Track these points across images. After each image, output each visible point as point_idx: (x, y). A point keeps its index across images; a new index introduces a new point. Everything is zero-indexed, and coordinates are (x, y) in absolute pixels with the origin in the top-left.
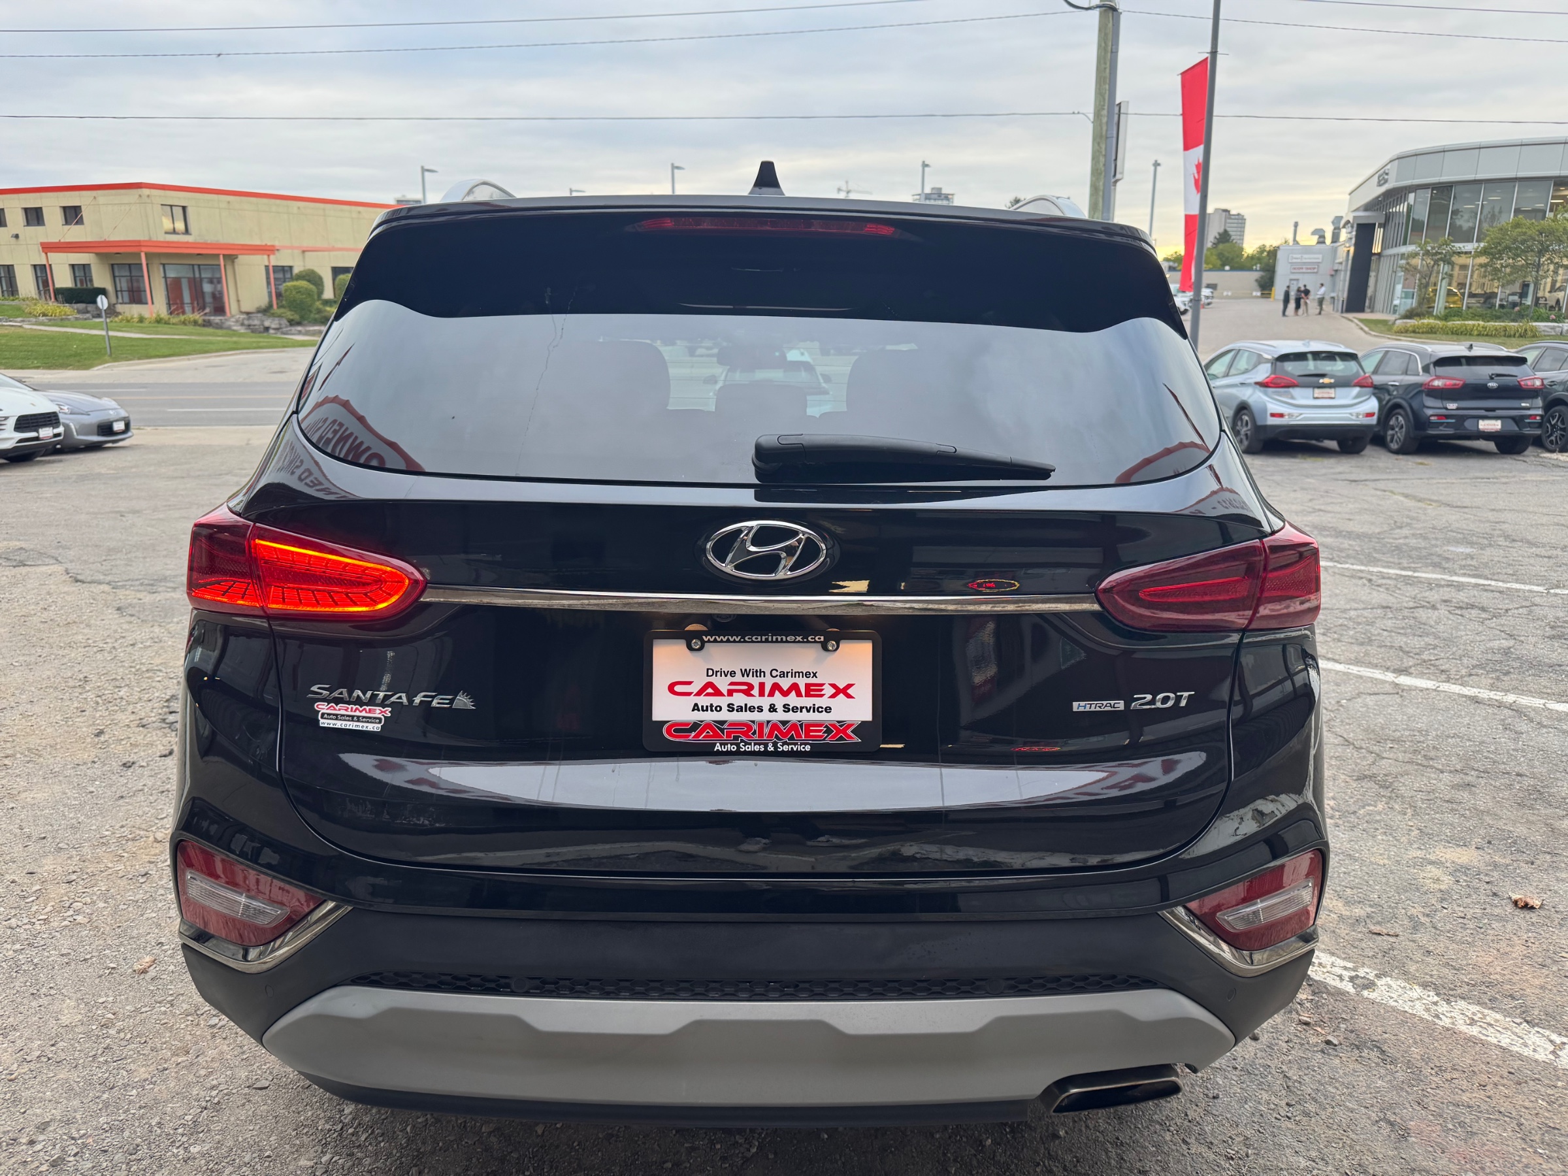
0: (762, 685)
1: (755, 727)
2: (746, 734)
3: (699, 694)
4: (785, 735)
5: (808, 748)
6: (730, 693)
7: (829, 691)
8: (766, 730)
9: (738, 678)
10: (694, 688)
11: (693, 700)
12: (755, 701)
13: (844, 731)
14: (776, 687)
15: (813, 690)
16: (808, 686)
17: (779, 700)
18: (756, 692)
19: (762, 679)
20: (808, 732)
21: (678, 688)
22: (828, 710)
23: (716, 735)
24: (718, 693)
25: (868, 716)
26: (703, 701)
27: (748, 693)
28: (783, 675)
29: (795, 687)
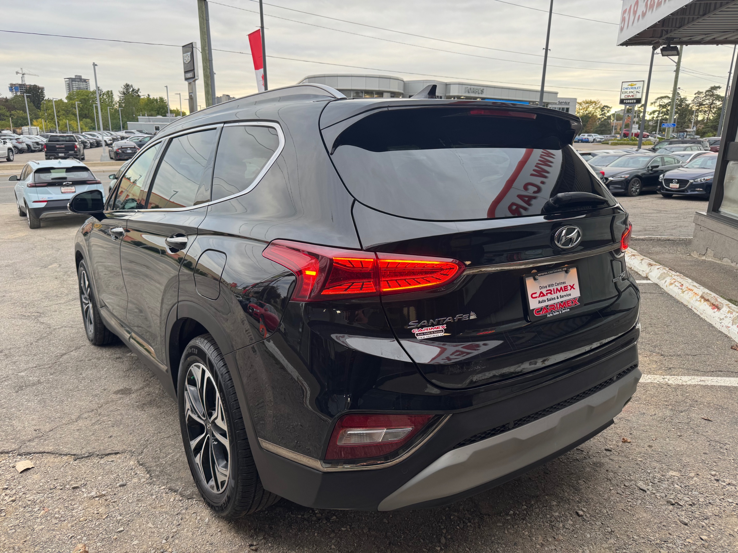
0: (554, 289)
1: (556, 306)
2: (553, 309)
3: (539, 297)
6: (547, 294)
7: (569, 288)
9: (548, 288)
10: (537, 295)
11: (538, 299)
14: (557, 289)
15: (565, 289)
16: (564, 287)
17: (559, 294)
18: (553, 293)
19: (553, 287)
20: (568, 304)
21: (534, 296)
22: (570, 295)
24: (544, 295)
25: (580, 296)
26: (541, 299)
28: (558, 284)
29: (561, 288)
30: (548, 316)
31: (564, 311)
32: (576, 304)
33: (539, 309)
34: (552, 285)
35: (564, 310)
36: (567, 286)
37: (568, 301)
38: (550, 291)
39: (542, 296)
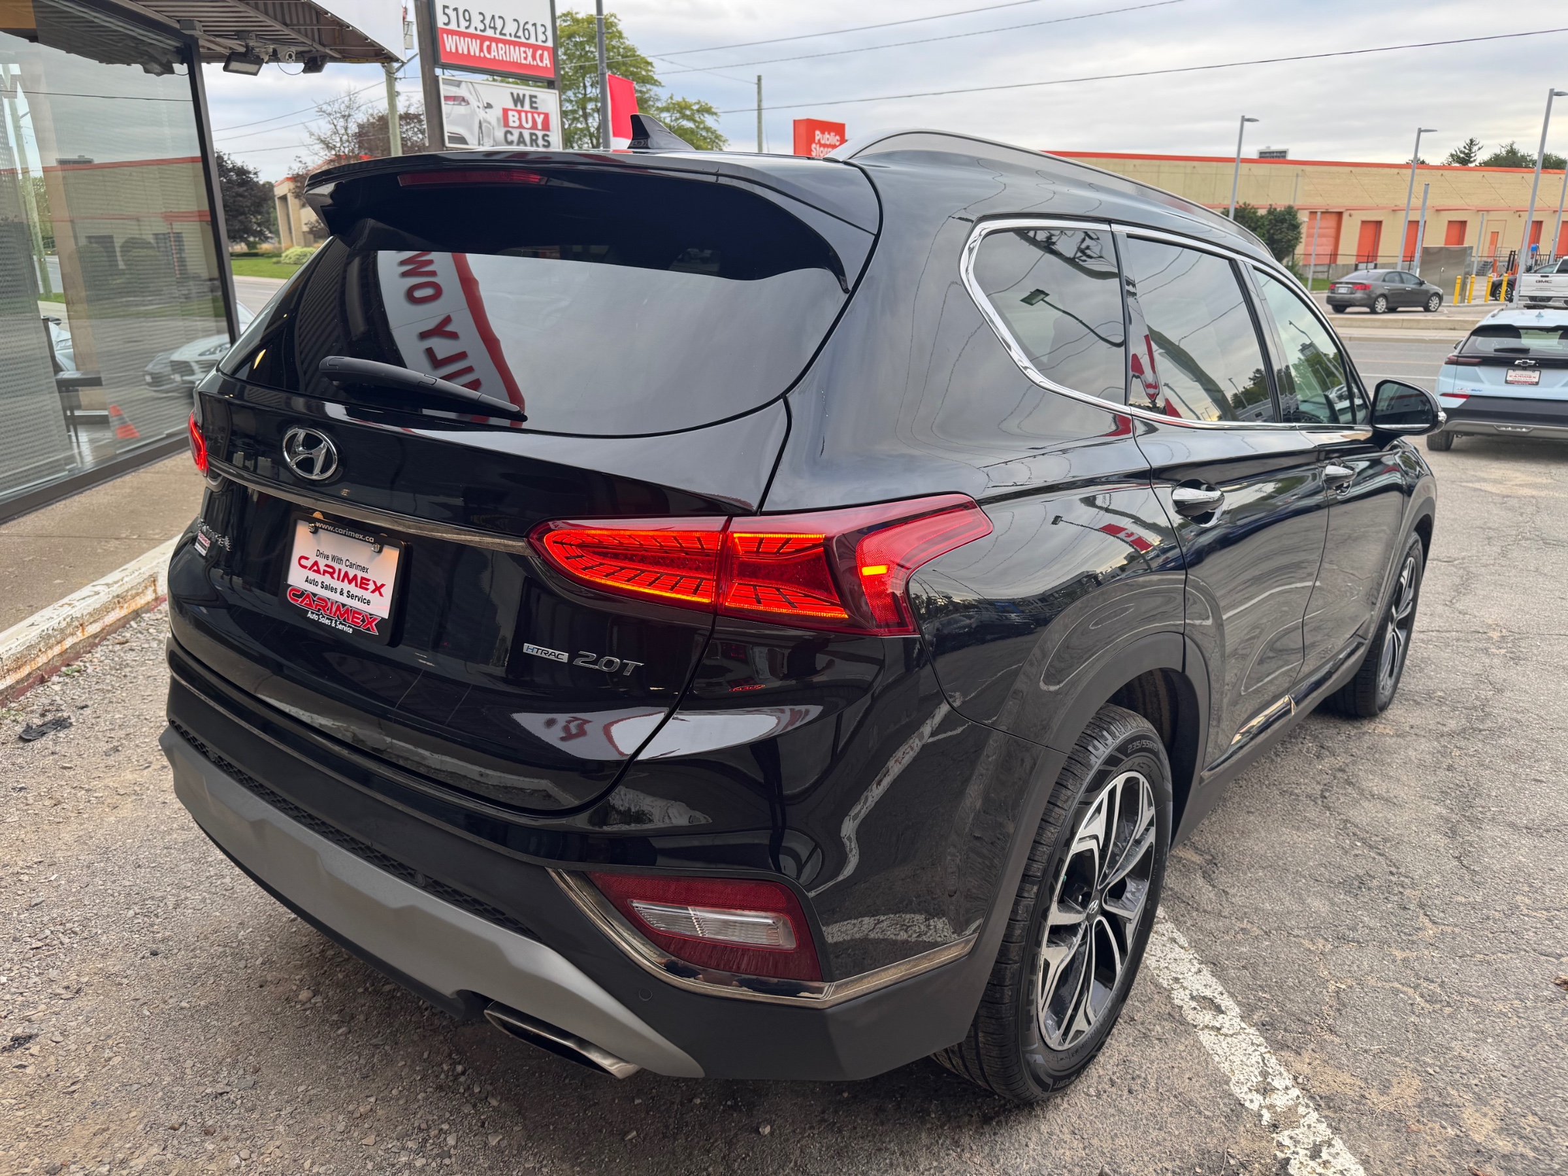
0: (340, 570)
1: (329, 605)
2: (324, 607)
4: (342, 615)
5: (351, 631)
6: (325, 572)
7: (371, 587)
8: (334, 609)
9: (330, 562)
12: (335, 583)
13: (370, 623)
14: (346, 574)
17: (346, 586)
18: (336, 576)
21: (303, 562)
23: (310, 605)
24: (318, 571)
26: (313, 575)
27: (332, 574)
29: (355, 577)
30: (309, 615)
31: (340, 627)
32: (368, 629)
33: (298, 591)
34: (340, 561)
35: (341, 623)
36: (369, 580)
37: (357, 612)
38: (331, 570)
39: (314, 571)
